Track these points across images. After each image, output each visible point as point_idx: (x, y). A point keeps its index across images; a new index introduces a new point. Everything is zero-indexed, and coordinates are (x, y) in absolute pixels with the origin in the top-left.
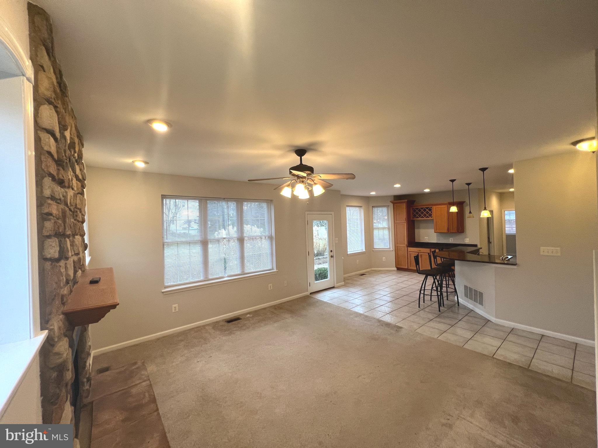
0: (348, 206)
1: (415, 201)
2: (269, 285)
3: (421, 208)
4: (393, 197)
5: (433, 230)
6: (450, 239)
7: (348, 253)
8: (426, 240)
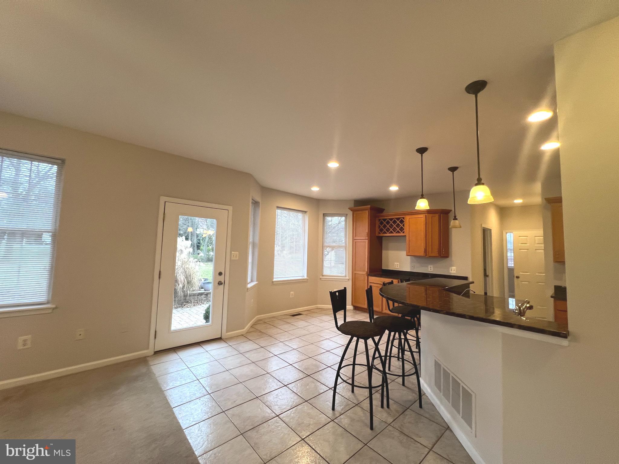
0: (278, 207)
1: (384, 210)
2: (22, 339)
3: (389, 219)
4: (353, 202)
5: (404, 253)
6: (429, 266)
7: (274, 280)
8: (397, 267)
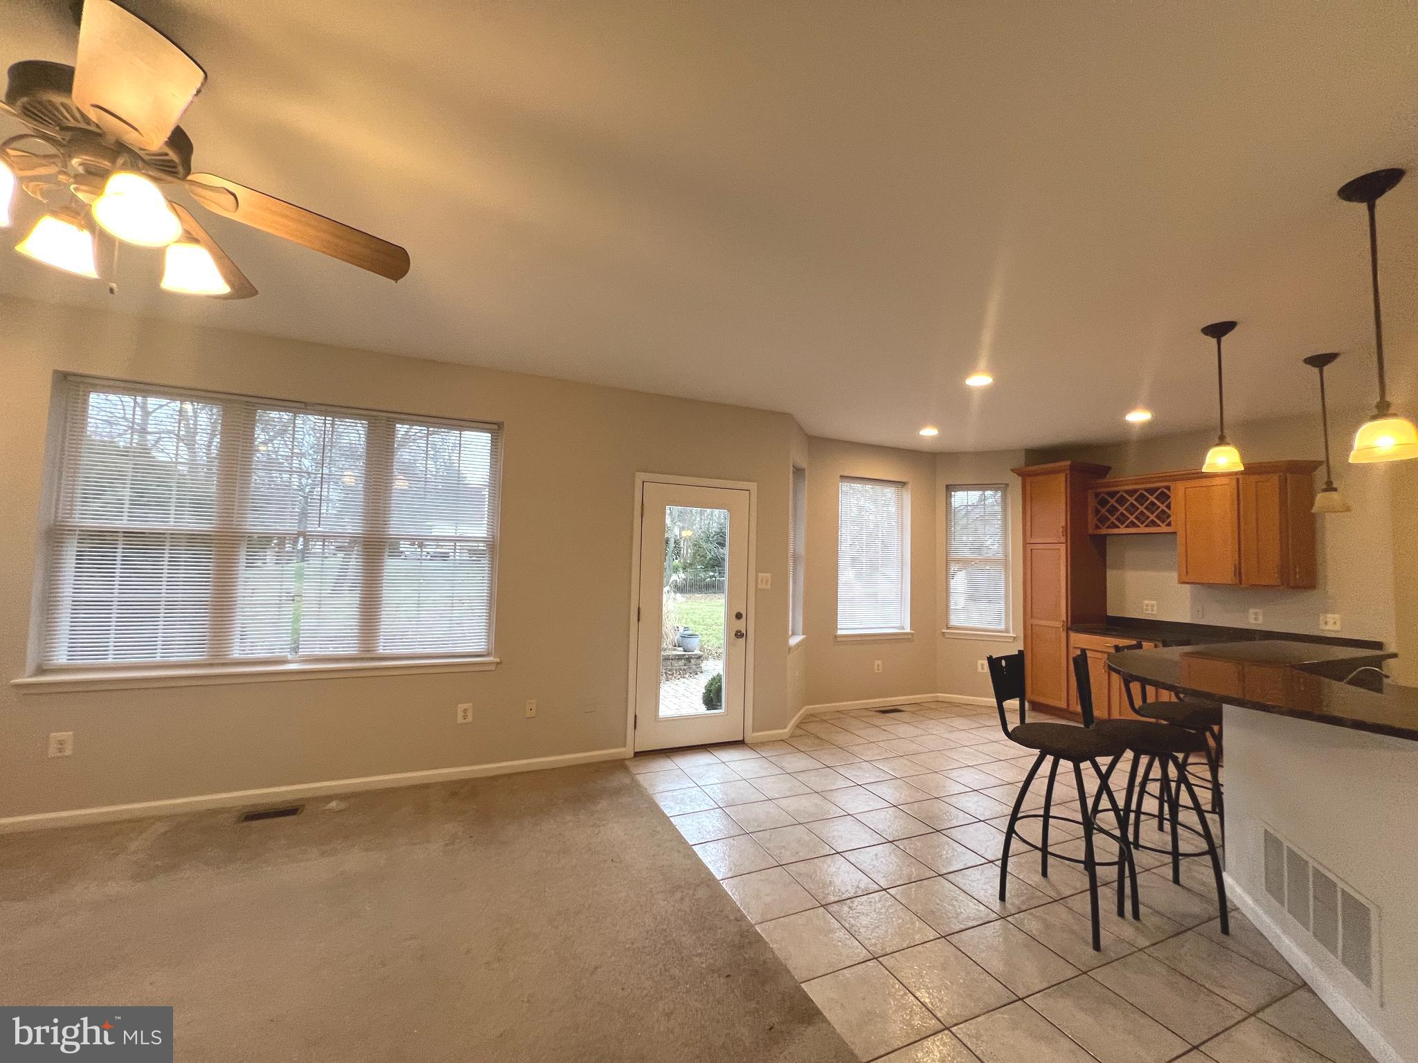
0: (844, 478)
1: (1109, 468)
2: (461, 707)
3: (1126, 492)
4: (1023, 453)
5: (1175, 575)
7: (840, 632)
8: (1150, 612)
